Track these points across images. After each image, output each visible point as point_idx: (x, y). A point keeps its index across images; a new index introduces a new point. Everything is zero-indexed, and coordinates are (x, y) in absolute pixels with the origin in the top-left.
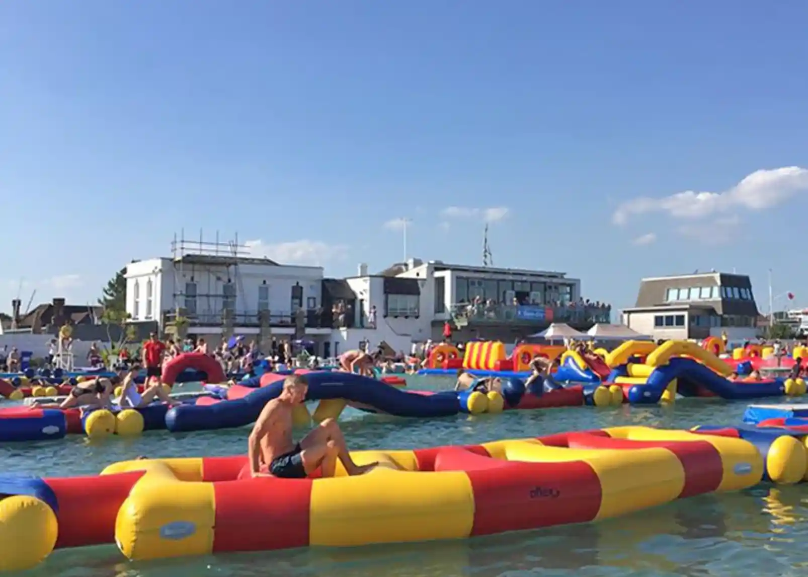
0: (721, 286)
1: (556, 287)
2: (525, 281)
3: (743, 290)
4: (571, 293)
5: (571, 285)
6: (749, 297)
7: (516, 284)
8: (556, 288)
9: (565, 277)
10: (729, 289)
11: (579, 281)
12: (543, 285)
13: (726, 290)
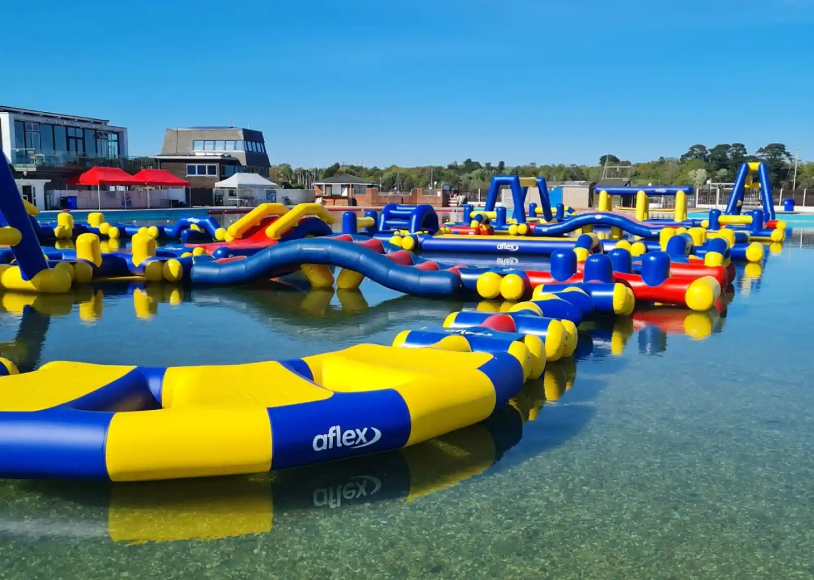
0: (245, 140)
1: (107, 133)
2: (78, 127)
3: (258, 145)
4: (118, 141)
5: (117, 133)
6: (263, 151)
7: (69, 129)
8: (106, 135)
9: (109, 124)
10: (249, 143)
11: (126, 128)
12: (93, 132)
13: (247, 143)
